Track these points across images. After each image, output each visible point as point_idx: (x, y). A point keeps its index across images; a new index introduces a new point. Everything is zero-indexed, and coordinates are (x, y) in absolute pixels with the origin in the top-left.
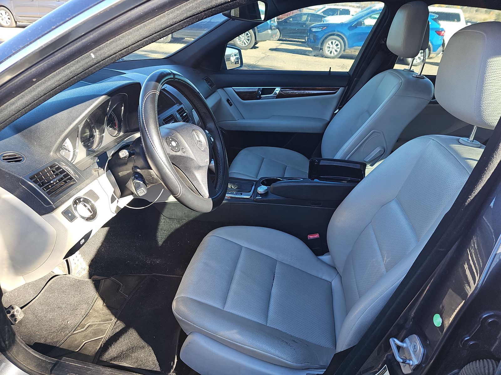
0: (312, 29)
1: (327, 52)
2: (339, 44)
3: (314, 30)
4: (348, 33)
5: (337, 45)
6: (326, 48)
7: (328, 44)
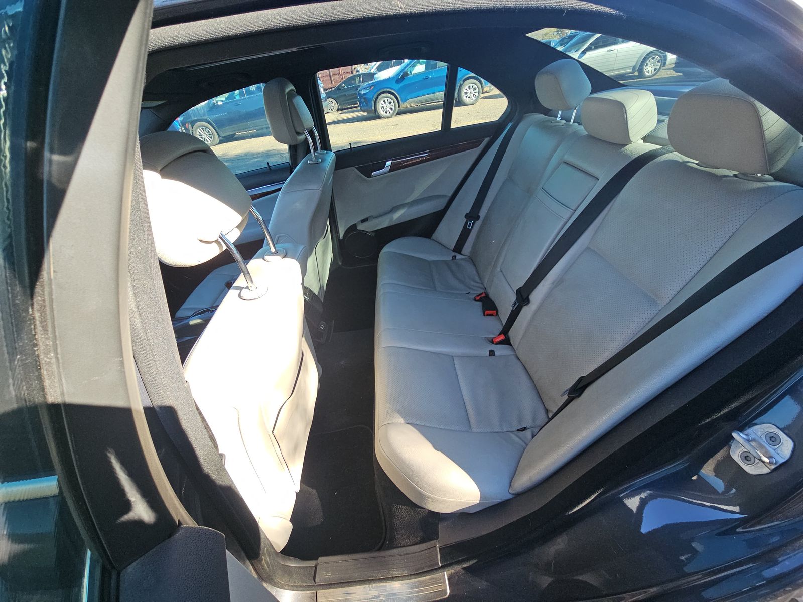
0: (361, 92)
1: (381, 112)
2: (392, 101)
3: (363, 92)
4: (397, 87)
5: (390, 103)
6: (380, 108)
7: (380, 104)
